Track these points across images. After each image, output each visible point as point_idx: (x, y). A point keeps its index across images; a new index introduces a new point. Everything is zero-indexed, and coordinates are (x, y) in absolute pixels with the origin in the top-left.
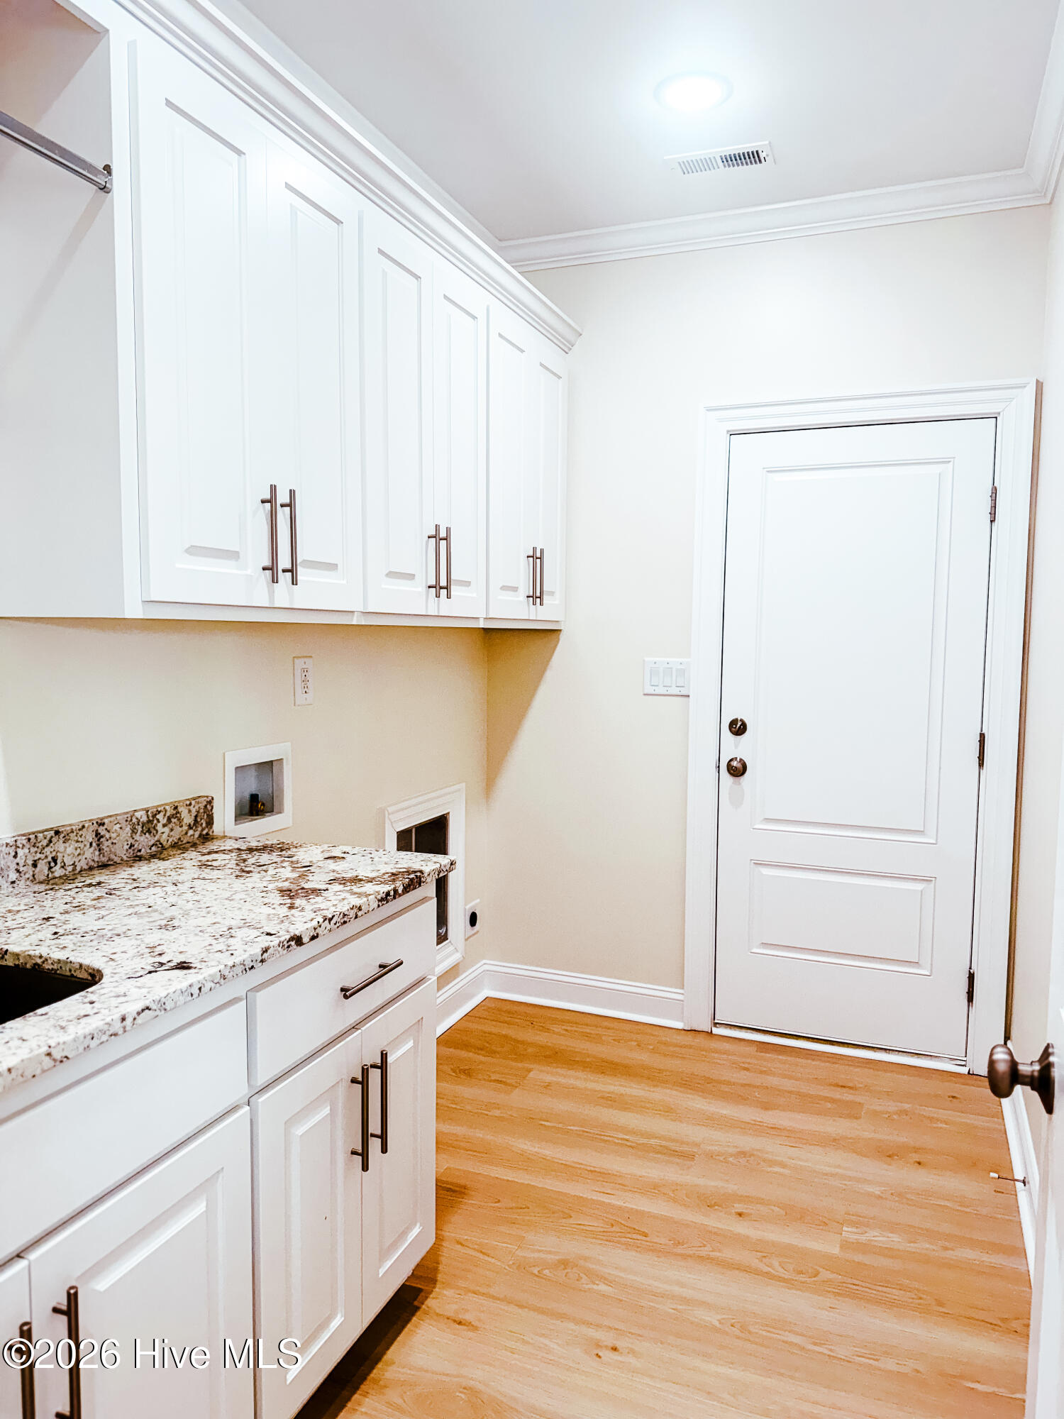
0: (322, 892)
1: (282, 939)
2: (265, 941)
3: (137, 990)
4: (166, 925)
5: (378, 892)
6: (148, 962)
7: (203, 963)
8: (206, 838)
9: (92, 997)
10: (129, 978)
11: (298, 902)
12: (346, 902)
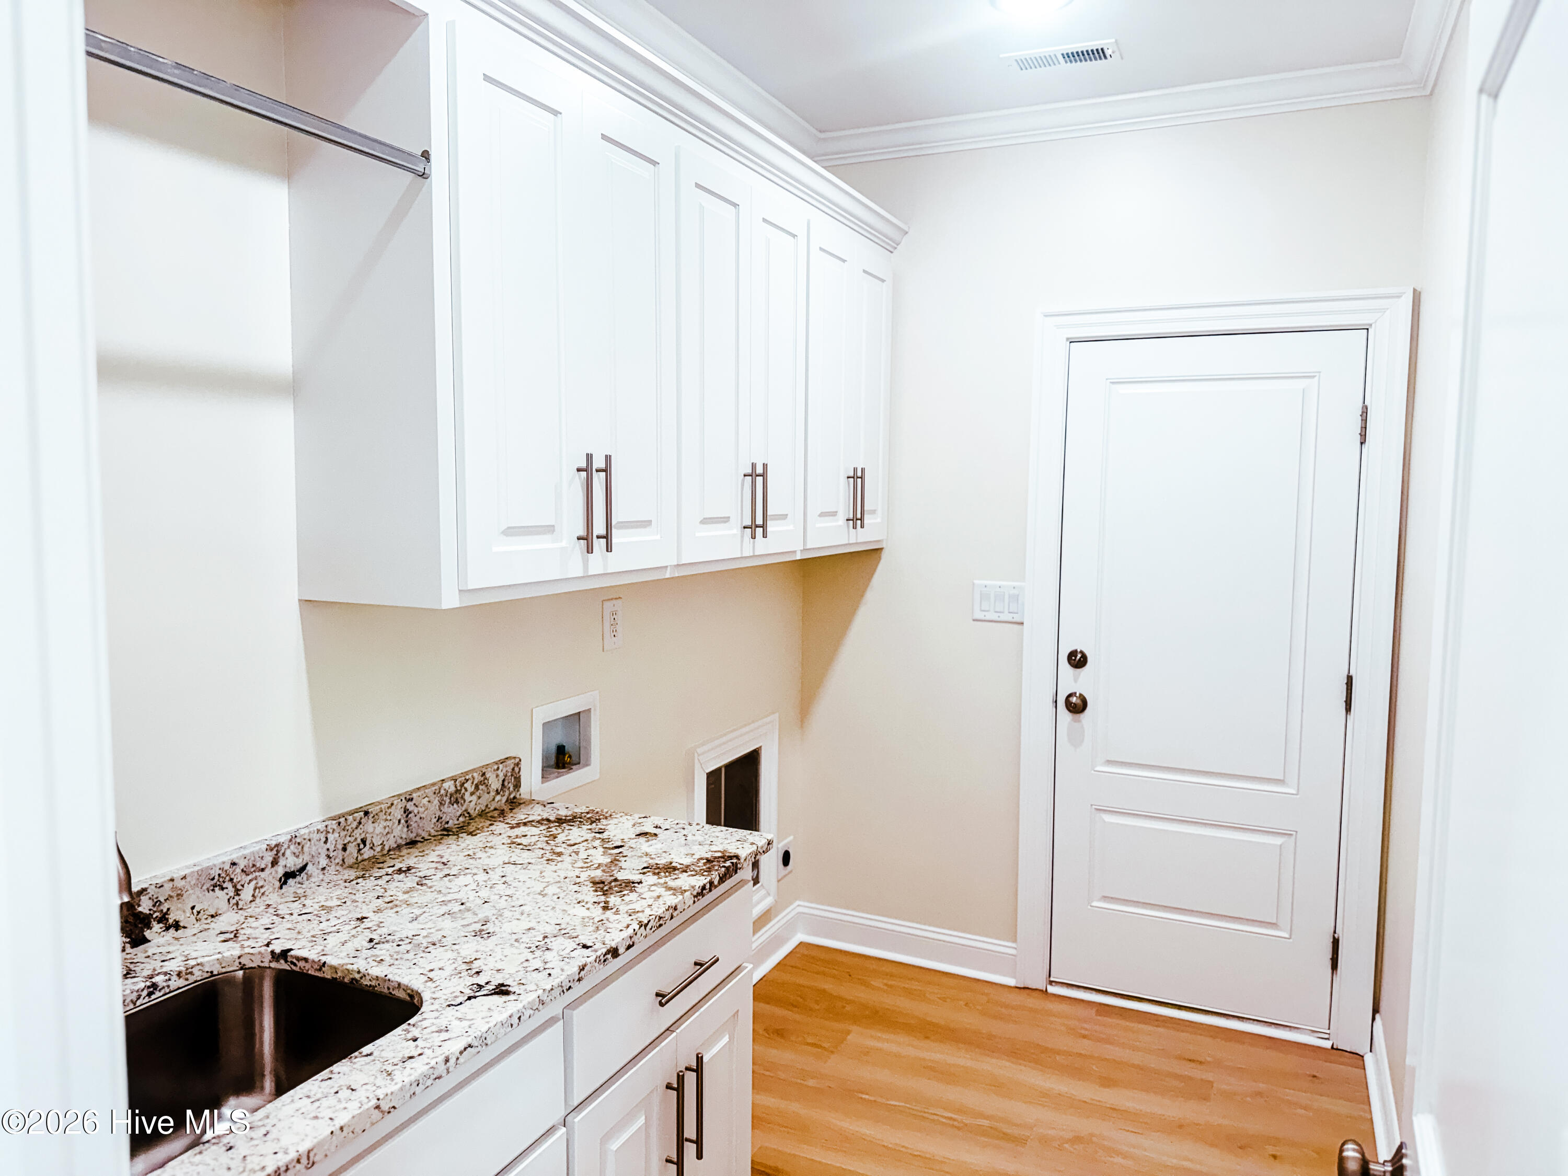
0: (636, 885)
1: (599, 953)
2: (582, 957)
3: (458, 1022)
4: (481, 931)
5: (693, 887)
6: (465, 984)
7: (522, 987)
8: (514, 803)
9: (415, 1032)
10: (449, 1006)
11: (613, 900)
12: (661, 901)
